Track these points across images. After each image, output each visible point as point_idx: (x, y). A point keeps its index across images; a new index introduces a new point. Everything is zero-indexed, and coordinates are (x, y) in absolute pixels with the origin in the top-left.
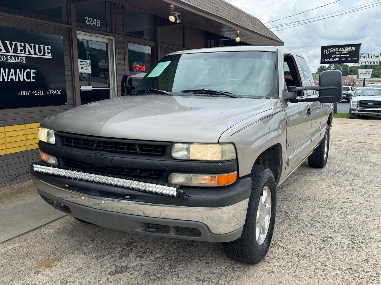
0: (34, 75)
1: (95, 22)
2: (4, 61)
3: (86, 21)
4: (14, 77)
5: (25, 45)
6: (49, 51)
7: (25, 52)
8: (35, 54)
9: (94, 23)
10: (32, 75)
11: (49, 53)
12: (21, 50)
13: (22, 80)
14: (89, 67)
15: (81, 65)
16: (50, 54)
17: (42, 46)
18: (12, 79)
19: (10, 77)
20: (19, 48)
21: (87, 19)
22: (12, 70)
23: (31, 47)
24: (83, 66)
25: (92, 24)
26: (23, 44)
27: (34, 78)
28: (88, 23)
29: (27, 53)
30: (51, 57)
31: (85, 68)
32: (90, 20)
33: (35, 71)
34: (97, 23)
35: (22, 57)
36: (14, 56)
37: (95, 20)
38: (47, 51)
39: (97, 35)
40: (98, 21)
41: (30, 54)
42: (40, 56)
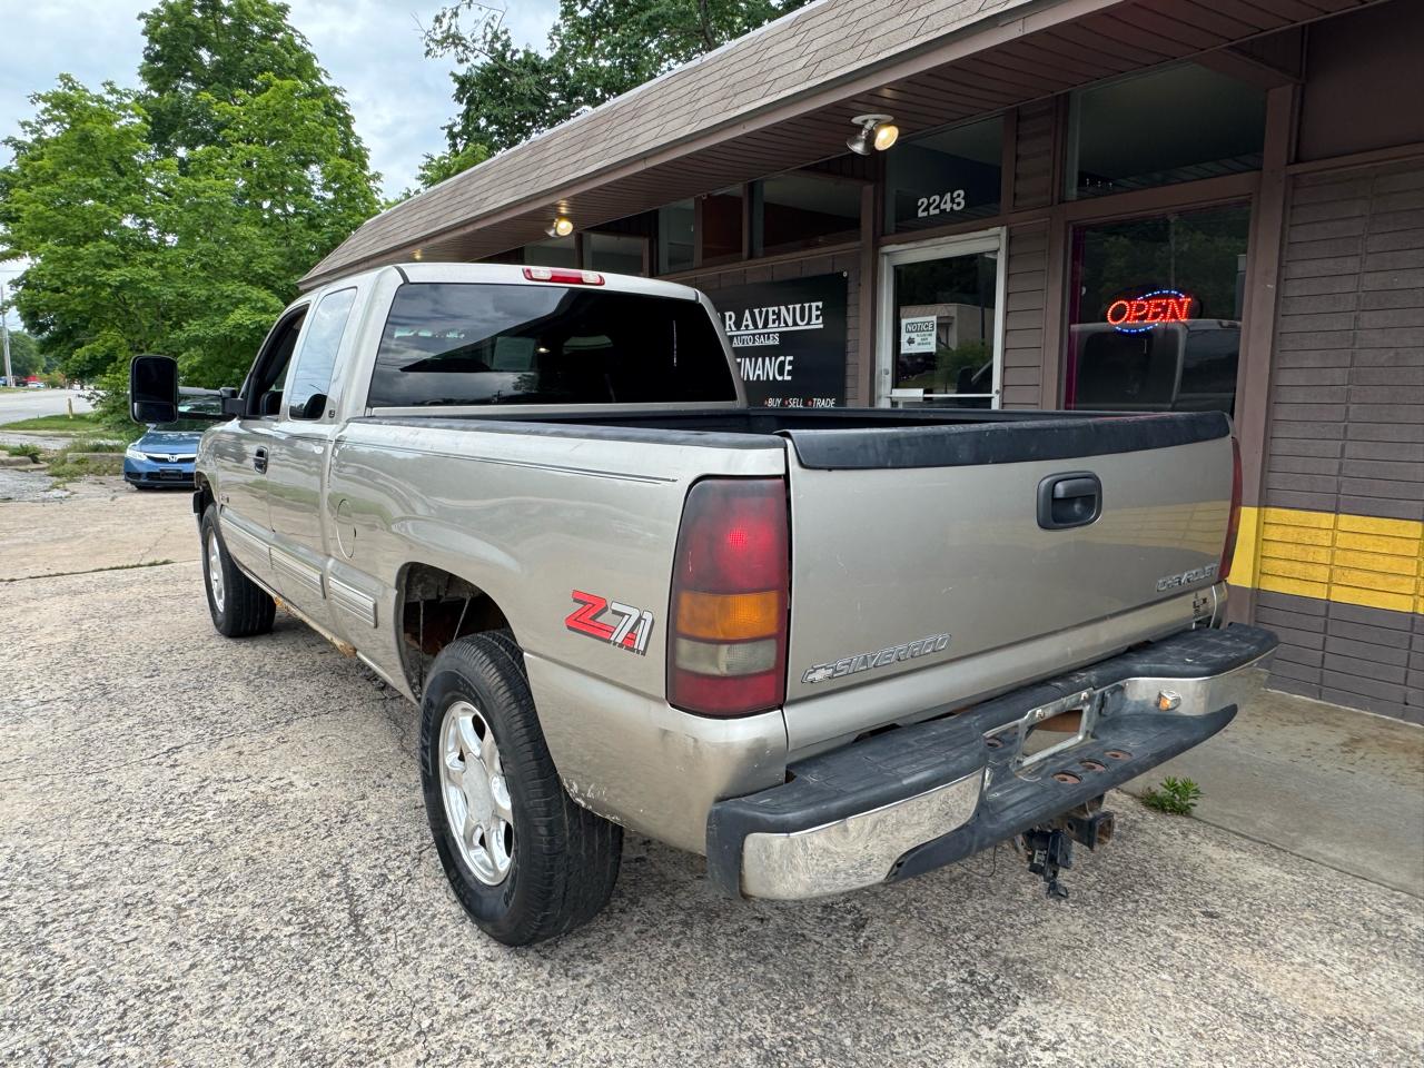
0: (790, 368)
1: (949, 201)
2: (751, 344)
3: (920, 210)
4: (761, 372)
5: (779, 310)
6: (819, 313)
7: (780, 323)
8: (795, 324)
9: (942, 207)
10: (788, 368)
11: (817, 318)
12: (774, 322)
13: (771, 378)
14: (930, 335)
15: (908, 332)
16: (821, 320)
17: (807, 305)
18: (759, 375)
19: (757, 372)
20: (771, 317)
21: (923, 203)
22: (760, 359)
23: (788, 310)
24: (913, 335)
25: (937, 211)
26: (776, 309)
27: (789, 373)
28: (925, 214)
29: (782, 324)
30: (821, 326)
31: (918, 340)
32: (931, 201)
33: (791, 358)
34: (955, 201)
35: (774, 333)
36: (764, 334)
37: (948, 196)
38: (814, 313)
39: (943, 240)
40: (959, 196)
41: (787, 325)
42: (802, 326)
